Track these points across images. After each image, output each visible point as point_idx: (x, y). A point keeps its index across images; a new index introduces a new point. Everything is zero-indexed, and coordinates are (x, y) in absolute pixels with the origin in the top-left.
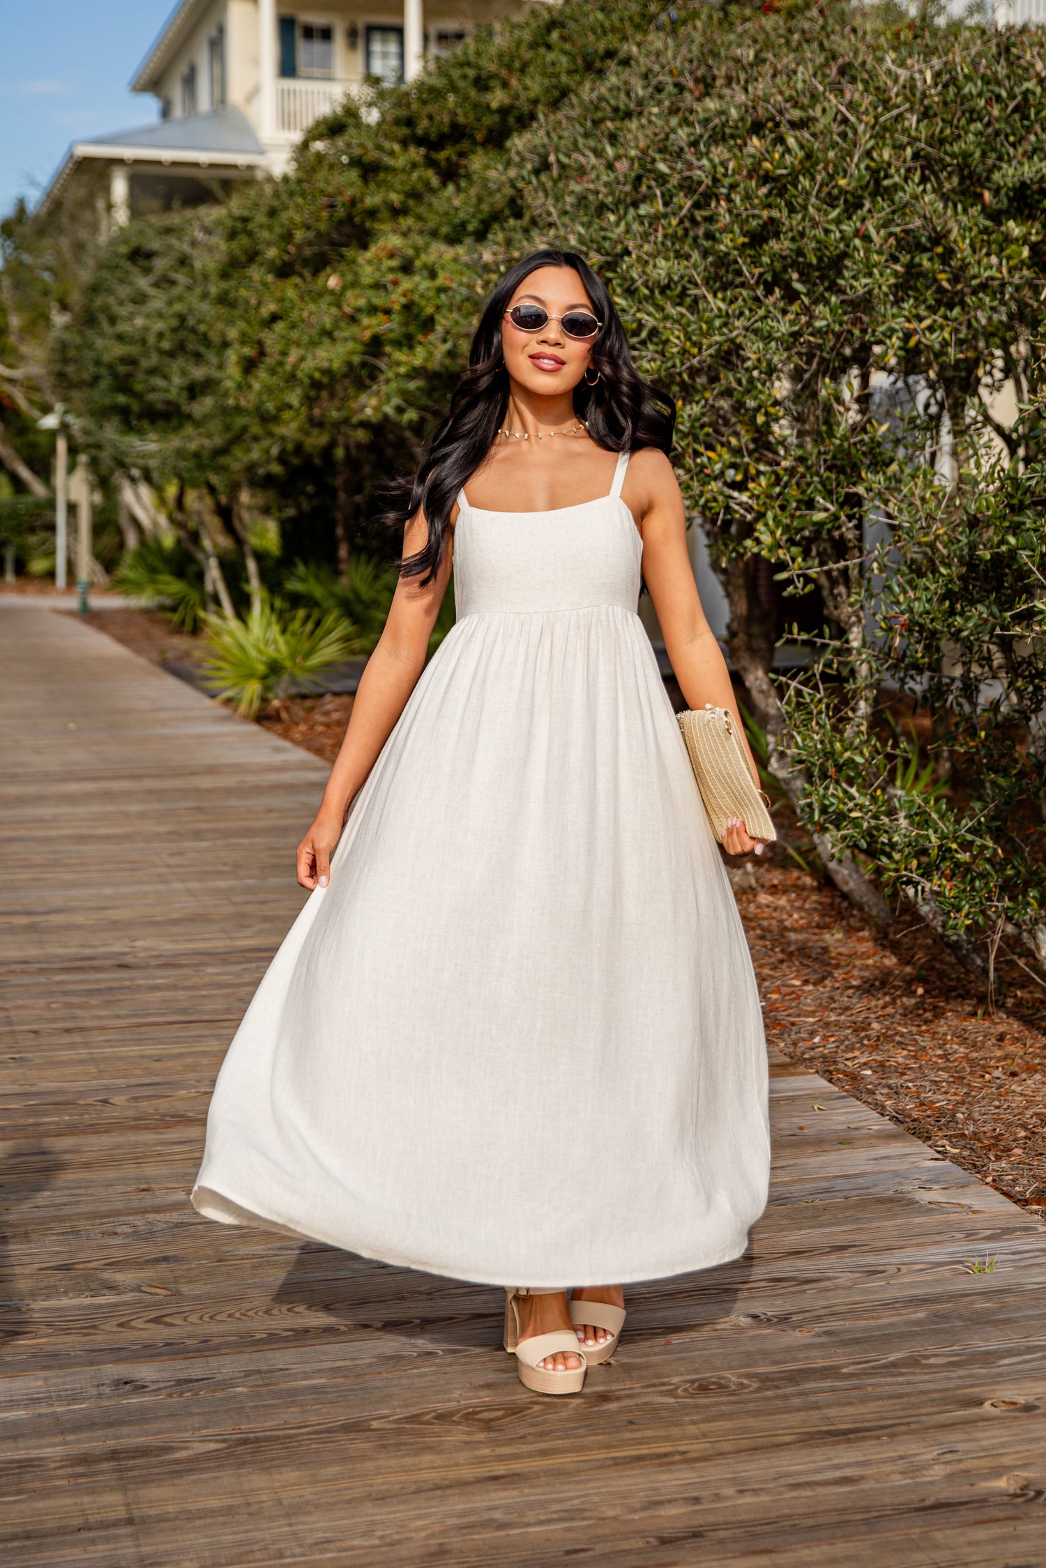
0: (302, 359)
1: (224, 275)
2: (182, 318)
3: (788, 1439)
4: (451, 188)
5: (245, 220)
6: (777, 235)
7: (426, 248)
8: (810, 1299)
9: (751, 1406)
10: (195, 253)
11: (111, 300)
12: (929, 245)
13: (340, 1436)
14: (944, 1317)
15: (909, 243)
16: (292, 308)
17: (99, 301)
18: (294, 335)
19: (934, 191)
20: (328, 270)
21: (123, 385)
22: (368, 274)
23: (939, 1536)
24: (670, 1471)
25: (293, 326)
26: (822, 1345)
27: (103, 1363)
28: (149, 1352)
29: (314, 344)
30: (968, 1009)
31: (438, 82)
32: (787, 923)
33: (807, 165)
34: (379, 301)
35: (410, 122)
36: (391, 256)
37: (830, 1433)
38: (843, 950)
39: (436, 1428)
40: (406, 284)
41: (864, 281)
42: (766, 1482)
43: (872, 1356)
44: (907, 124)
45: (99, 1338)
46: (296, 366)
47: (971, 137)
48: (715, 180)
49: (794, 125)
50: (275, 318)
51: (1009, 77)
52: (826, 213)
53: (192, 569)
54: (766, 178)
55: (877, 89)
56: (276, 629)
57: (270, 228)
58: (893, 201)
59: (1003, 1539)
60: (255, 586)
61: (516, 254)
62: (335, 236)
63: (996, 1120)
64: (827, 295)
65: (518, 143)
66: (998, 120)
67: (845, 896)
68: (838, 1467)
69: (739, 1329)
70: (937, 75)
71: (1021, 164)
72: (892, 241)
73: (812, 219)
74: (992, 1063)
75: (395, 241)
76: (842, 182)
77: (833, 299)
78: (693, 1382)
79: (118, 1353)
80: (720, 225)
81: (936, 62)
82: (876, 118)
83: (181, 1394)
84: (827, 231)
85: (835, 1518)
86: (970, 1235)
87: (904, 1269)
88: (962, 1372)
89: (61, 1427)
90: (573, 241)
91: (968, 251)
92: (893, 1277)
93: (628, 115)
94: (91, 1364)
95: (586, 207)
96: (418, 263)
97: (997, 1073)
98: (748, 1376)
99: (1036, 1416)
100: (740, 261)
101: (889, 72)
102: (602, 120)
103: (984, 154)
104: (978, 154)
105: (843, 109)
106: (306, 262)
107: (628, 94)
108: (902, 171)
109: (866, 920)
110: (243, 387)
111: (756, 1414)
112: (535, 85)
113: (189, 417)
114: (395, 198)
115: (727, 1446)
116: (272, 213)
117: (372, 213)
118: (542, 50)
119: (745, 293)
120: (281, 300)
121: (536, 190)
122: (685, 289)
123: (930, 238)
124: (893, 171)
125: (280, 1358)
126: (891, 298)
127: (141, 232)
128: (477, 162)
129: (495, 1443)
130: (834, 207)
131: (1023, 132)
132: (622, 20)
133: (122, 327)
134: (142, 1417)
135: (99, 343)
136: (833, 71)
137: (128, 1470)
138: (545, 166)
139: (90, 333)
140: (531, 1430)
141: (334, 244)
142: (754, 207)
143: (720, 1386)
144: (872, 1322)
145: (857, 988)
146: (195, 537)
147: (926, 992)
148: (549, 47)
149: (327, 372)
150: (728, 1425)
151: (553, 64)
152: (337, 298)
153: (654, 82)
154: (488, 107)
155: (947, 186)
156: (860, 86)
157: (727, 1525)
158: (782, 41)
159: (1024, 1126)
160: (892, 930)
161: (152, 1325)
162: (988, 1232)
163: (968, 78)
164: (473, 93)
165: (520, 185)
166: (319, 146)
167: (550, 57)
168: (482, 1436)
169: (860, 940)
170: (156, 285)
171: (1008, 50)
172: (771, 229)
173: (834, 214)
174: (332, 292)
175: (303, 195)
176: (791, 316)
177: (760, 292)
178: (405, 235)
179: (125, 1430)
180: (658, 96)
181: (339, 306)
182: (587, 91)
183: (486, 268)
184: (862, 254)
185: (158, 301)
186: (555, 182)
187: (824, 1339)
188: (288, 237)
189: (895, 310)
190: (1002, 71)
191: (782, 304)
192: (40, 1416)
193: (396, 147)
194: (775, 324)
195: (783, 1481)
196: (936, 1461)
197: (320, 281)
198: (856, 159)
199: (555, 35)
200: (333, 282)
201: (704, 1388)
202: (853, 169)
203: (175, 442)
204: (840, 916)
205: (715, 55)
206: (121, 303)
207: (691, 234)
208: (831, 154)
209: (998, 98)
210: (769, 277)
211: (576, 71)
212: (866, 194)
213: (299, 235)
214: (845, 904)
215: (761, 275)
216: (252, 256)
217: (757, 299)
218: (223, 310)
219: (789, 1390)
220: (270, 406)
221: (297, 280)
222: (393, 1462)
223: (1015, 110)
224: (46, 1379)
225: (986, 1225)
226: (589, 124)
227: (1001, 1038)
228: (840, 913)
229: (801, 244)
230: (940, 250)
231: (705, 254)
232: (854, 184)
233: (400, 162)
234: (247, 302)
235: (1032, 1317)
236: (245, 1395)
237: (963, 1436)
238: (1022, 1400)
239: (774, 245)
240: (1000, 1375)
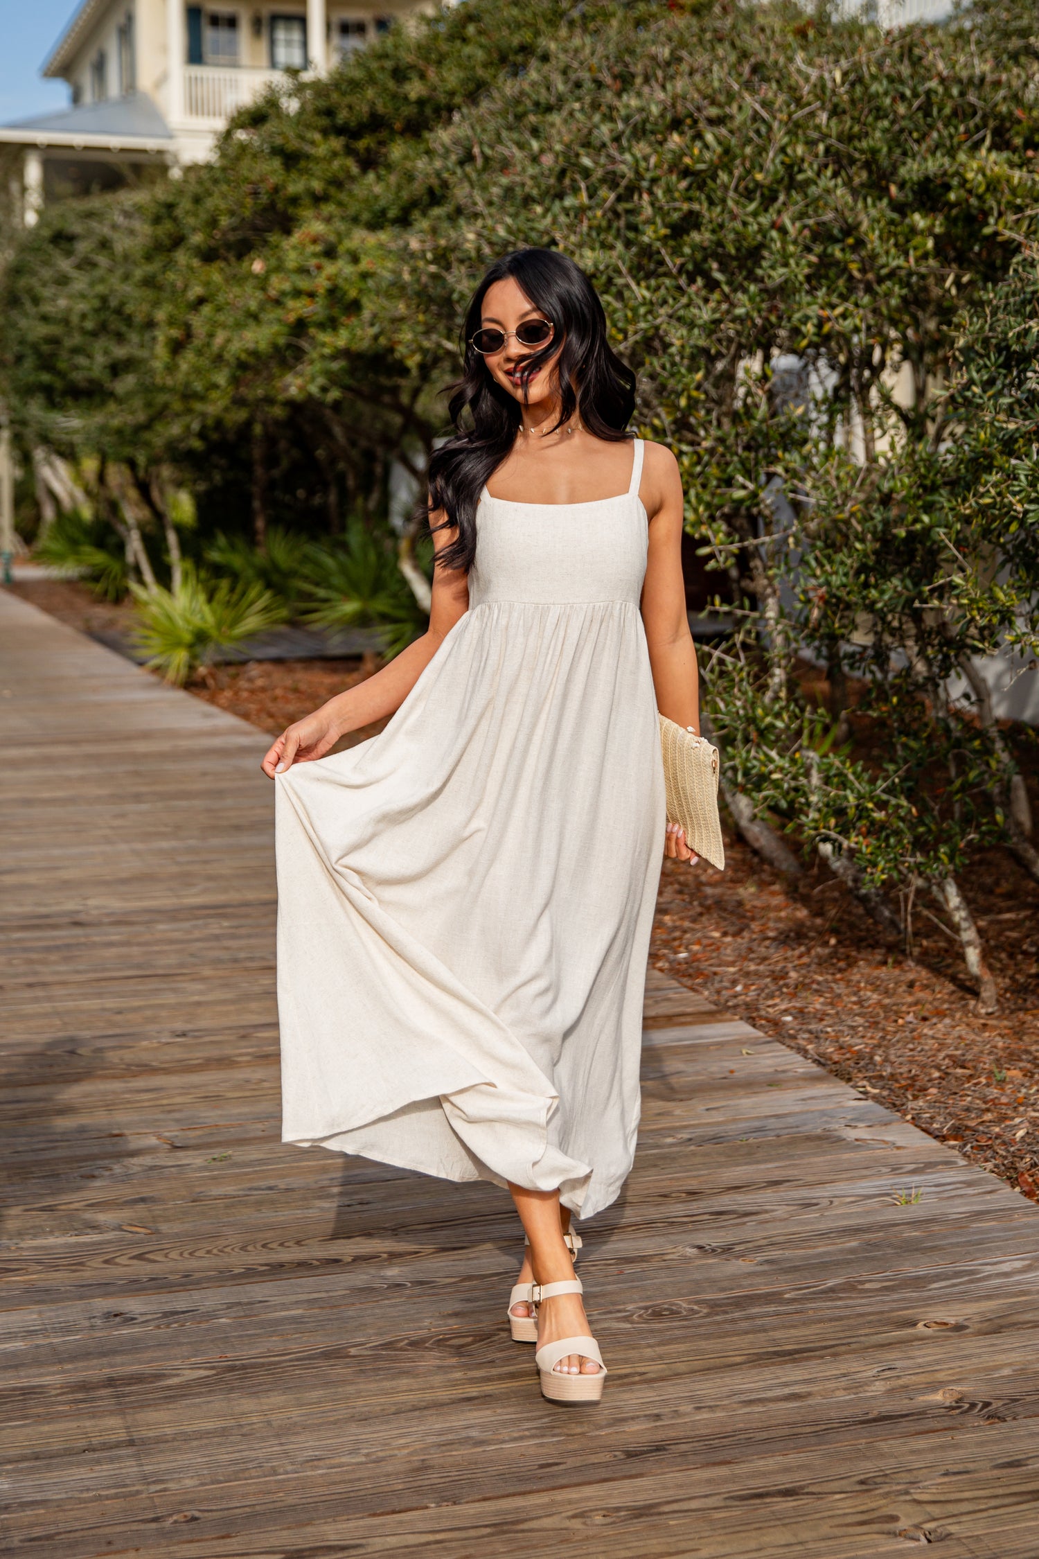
0: (228, 341)
1: (148, 258)
2: (104, 299)
3: (738, 1359)
4: (371, 176)
5: (170, 207)
6: (697, 227)
7: (348, 234)
8: (750, 1231)
9: (702, 1330)
10: (115, 236)
11: (34, 282)
12: (840, 236)
13: (321, 1363)
14: (875, 1246)
15: (822, 235)
16: (218, 290)
17: (23, 282)
18: (221, 317)
19: (845, 184)
20: (252, 255)
21: (46, 363)
22: (292, 260)
23: (883, 1446)
24: (632, 1391)
25: (219, 309)
26: (764, 1273)
27: (93, 1297)
28: (134, 1287)
29: (239, 326)
30: (879, 958)
31: (358, 74)
32: (703, 878)
33: (726, 160)
34: (304, 284)
35: (329, 112)
36: (315, 241)
37: (777, 1354)
38: (757, 903)
39: (411, 1354)
40: (330, 268)
41: (782, 270)
42: (720, 1399)
43: (811, 1282)
44: (817, 121)
45: (87, 1274)
46: (223, 348)
47: (878, 134)
48: (637, 172)
49: (712, 122)
50: (201, 301)
51: (912, 77)
52: (744, 207)
53: (112, 540)
54: (686, 173)
55: (790, 88)
56: (202, 598)
57: (196, 215)
58: (806, 195)
59: (942, 1447)
60: (174, 555)
61: (443, 242)
62: (259, 222)
63: (911, 1062)
64: (746, 284)
65: (442, 136)
66: (903, 117)
67: (756, 852)
68: (786, 1385)
69: (686, 1259)
70: (845, 74)
71: (925, 159)
72: (807, 233)
73: (731, 212)
74: (904, 1008)
75: (318, 227)
76: (759, 177)
77: (753, 288)
78: (646, 1308)
79: (106, 1288)
80: (642, 218)
81: (844, 63)
82: (790, 116)
83: (168, 1326)
84: (745, 224)
85: (786, 1431)
86: (895, 1169)
87: (836, 1202)
88: (896, 1296)
89: (58, 1357)
90: (502, 232)
91: (877, 243)
92: (826, 1209)
93: (549, 109)
94: (81, 1298)
95: (513, 198)
96: (341, 249)
97: (910, 1018)
98: (698, 1302)
99: (966, 1335)
100: (663, 251)
101: (799, 71)
102: (525, 114)
103: (890, 150)
104: (885, 150)
105: (757, 107)
106: (229, 246)
107: (548, 89)
108: (815, 167)
109: (777, 875)
110: (171, 369)
111: (707, 1337)
112: (452, 77)
113: (112, 395)
114: (317, 185)
115: (682, 1367)
116: (197, 200)
117: (294, 201)
118: (458, 43)
119: (667, 282)
120: (207, 284)
121: (461, 180)
122: (610, 281)
123: (841, 230)
124: (806, 165)
125: (259, 1291)
126: (806, 286)
127: (62, 216)
128: (397, 151)
129: (466, 1367)
130: (751, 200)
131: (926, 129)
132: (535, 14)
133: (47, 308)
134: (133, 1347)
135: (23, 323)
136: (746, 69)
137: (124, 1396)
138: (468, 158)
139: (14, 314)
140: (499, 1355)
141: (255, 229)
142: (674, 200)
143: (673, 1312)
144: (810, 1252)
145: (774, 939)
146: (114, 507)
147: (839, 942)
148: (465, 40)
149: (254, 353)
150: (682, 1347)
151: (469, 57)
152: (262, 282)
153: (573, 77)
154: (406, 98)
155: (857, 181)
156: (774, 86)
157: (687, 1439)
158: (695, 39)
159: (938, 1068)
160: (801, 884)
161: (135, 1262)
162: (912, 1166)
163: (874, 78)
164: (391, 84)
165: (446, 175)
166: (241, 135)
167: (467, 50)
168: (453, 1361)
169: (773, 894)
170: (78, 267)
171: (910, 50)
172: (692, 221)
173: (752, 207)
174: (256, 277)
175: (228, 182)
176: (712, 304)
177: (683, 281)
178: (328, 220)
179: (118, 1359)
180: (577, 92)
181: (264, 289)
182: (509, 87)
183: (412, 255)
184: (779, 244)
185: (80, 283)
186: (479, 173)
187: (765, 1267)
188: (213, 223)
189: (809, 298)
190: (905, 70)
191: (703, 293)
192: (38, 1346)
193: (317, 136)
194: (696, 311)
195: (736, 1398)
196: (876, 1378)
197: (245, 264)
198: (771, 154)
199: (471, 29)
200: (258, 266)
201: (657, 1314)
202: (768, 165)
203: (98, 419)
204: (753, 871)
205: (631, 52)
206: (44, 285)
207: (615, 225)
208: (748, 150)
209: (903, 97)
210: (690, 267)
211: (491, 63)
212: (781, 188)
213: (224, 221)
214: (756, 860)
215: (683, 265)
216: (178, 241)
217: (679, 288)
218: (149, 294)
219: (737, 1315)
220: (198, 386)
221: (222, 264)
222: (373, 1386)
223: (919, 108)
224: (40, 1313)
225: (909, 1160)
226: (511, 118)
227: (911, 985)
228: (751, 867)
229: (721, 235)
230: (851, 241)
231: (628, 244)
232: (770, 178)
233: (321, 150)
234: (173, 285)
235: (957, 1245)
236: (229, 1325)
237: (900, 1355)
238: (952, 1321)
239: (695, 236)
240: (931, 1298)
